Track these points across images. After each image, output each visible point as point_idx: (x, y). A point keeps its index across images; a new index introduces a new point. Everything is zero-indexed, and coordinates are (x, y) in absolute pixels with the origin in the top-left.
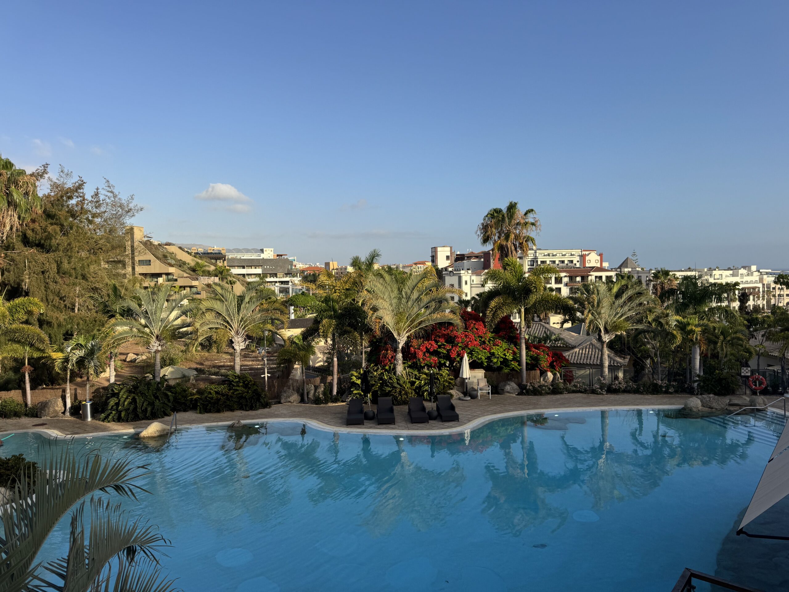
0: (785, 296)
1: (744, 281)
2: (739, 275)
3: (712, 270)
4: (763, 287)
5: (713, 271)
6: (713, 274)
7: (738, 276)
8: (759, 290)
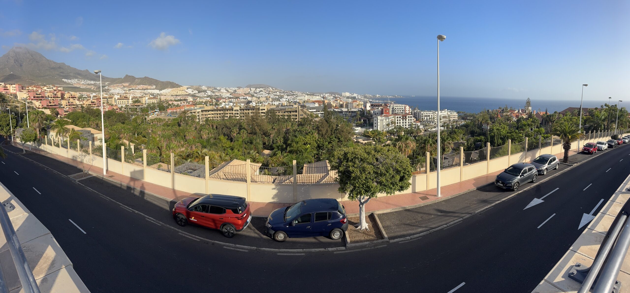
0: (453, 117)
1: (443, 114)
3: (435, 112)
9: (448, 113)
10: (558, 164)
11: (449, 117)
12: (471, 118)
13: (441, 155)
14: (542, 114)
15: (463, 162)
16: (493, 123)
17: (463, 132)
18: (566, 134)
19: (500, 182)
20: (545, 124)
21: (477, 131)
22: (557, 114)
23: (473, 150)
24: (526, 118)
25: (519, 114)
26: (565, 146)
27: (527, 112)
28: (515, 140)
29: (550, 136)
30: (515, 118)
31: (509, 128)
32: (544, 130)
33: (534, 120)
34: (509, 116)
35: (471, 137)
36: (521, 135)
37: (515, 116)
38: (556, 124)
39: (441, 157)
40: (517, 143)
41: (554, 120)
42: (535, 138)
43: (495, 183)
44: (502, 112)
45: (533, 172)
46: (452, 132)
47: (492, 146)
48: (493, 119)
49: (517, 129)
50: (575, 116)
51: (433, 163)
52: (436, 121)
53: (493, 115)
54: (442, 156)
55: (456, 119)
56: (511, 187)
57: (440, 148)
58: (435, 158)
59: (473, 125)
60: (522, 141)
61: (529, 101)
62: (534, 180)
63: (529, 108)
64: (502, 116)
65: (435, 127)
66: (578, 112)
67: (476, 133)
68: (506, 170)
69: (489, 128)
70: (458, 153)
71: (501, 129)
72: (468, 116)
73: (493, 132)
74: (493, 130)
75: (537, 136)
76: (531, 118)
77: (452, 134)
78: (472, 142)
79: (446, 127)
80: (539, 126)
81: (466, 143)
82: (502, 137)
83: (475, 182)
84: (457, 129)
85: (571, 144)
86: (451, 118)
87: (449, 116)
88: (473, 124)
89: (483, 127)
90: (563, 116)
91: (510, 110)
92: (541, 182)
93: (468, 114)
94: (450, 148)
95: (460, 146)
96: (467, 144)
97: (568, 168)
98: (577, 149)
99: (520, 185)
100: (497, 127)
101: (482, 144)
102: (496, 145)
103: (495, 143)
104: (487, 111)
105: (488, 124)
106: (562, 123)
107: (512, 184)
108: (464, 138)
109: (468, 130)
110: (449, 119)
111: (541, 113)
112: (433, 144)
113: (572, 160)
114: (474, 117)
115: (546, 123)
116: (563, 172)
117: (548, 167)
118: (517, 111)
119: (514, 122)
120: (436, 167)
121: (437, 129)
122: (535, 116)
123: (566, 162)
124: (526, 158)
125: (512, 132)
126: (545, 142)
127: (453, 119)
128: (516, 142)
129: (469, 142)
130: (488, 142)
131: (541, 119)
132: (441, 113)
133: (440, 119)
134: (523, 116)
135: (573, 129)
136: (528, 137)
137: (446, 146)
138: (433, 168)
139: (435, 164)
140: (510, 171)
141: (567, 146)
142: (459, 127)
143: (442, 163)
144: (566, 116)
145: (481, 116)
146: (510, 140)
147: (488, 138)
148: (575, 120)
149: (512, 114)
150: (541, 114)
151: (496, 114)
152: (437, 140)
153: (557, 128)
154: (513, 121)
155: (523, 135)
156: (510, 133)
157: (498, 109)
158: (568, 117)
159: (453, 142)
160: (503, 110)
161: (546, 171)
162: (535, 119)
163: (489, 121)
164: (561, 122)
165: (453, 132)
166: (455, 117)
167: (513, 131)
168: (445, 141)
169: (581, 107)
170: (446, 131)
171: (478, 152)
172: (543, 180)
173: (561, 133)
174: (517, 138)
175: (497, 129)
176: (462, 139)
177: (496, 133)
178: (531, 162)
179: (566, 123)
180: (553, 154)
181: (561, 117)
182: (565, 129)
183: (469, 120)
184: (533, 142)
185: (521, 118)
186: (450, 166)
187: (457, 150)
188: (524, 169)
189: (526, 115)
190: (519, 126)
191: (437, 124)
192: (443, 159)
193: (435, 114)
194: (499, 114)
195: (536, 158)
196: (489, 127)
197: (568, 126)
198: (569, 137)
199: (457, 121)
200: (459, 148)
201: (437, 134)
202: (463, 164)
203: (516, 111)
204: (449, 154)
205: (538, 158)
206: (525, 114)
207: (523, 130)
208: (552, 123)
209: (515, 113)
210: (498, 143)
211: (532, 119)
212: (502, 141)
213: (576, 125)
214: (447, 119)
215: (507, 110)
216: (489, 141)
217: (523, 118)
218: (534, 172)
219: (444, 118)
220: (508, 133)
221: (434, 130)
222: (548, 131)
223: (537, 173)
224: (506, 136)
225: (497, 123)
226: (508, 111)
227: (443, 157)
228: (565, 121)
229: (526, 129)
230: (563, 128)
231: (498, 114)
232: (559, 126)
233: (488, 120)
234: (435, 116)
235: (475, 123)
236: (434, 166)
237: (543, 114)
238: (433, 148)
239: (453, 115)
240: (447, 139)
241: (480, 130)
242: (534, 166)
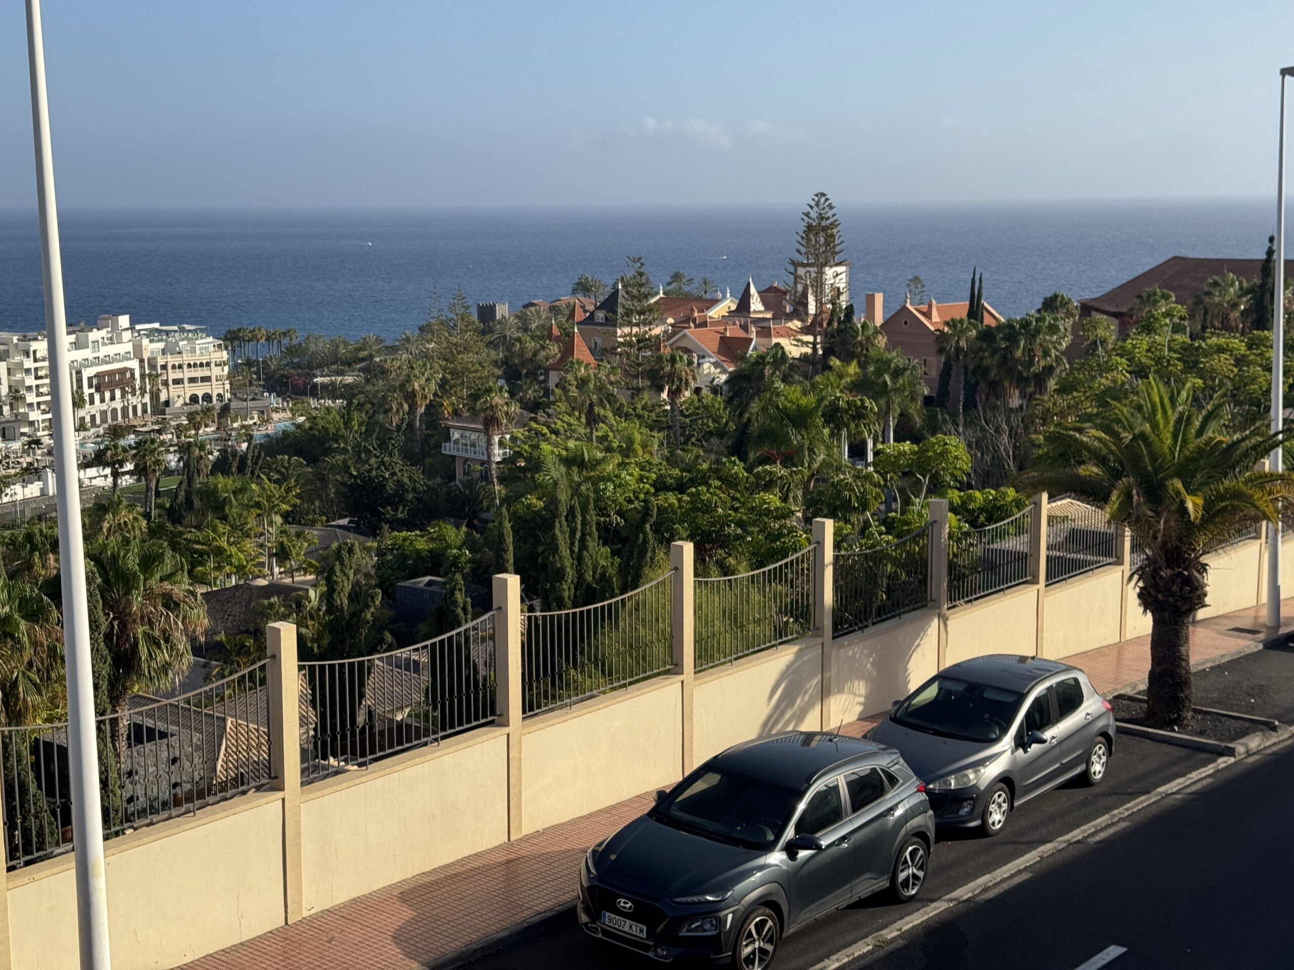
0: (186, 381)
1: (101, 356)
2: (90, 344)
3: (29, 340)
4: (142, 367)
5: (32, 343)
6: (32, 349)
7: (88, 347)
8: (133, 375)
9: (138, 348)
10: (1104, 734)
11: (153, 377)
12: (349, 379)
13: (100, 712)
14: (936, 317)
15: (303, 751)
16: (533, 407)
17: (283, 499)
18: (1162, 485)
19: (625, 904)
20: (970, 404)
21: (399, 483)
22: (1069, 314)
23: (382, 641)
24: (804, 358)
25: (745, 328)
26: (1156, 586)
27: (812, 309)
28: (724, 542)
29: (1019, 505)
30: (716, 365)
31: (671, 444)
32: (966, 457)
33: (879, 372)
34: (666, 351)
35: (352, 539)
36: (773, 499)
37: (715, 345)
38: (1062, 402)
39: (99, 724)
40: (743, 574)
41: (1040, 364)
42: (889, 526)
43: (584, 918)
44: (600, 315)
45: (892, 809)
46: (189, 502)
47: (537, 603)
48: (533, 374)
49: (739, 449)
50: (1227, 327)
51: (32, 788)
52: (35, 415)
53: (531, 345)
54: (108, 717)
55: (219, 388)
56: (715, 943)
57: (95, 650)
58: (48, 745)
59: (368, 434)
60: (784, 553)
61: (821, 217)
62: (902, 876)
63: (829, 272)
64: (602, 353)
65: (31, 473)
66: (1243, 292)
67: (398, 499)
68: (664, 798)
69: (498, 454)
70: (252, 674)
71: (599, 455)
72: (320, 366)
73: (536, 487)
74: (535, 464)
75: (907, 502)
76: (847, 358)
77: (190, 519)
78: (367, 575)
79: (129, 466)
80: (918, 421)
81: (315, 585)
82: (616, 519)
83: (408, 913)
84: (226, 472)
85: (1204, 568)
86: (174, 391)
87: (153, 366)
88: (370, 427)
89: (448, 449)
90: (1123, 335)
91: (673, 301)
92: (964, 892)
93: (320, 346)
94: (183, 644)
95: (268, 614)
96: (328, 597)
97: (1195, 775)
98: (1258, 606)
99: (790, 930)
100: (571, 444)
101: (452, 591)
102: (567, 591)
103: (560, 575)
104: (475, 317)
105: (491, 422)
106: (1116, 393)
107: (721, 922)
108: (300, 550)
109: (323, 479)
110: (155, 396)
111: (928, 315)
112: (23, 625)
113: (1214, 703)
114: (373, 372)
115: (980, 398)
116: (1155, 810)
117: (1014, 762)
118: (728, 304)
119: (705, 392)
120: (67, 820)
121: (52, 490)
122: (882, 341)
123: (1168, 724)
124: (824, 693)
125: (693, 482)
126: (978, 551)
127: (189, 390)
128: (732, 561)
129: (338, 576)
130: (506, 571)
131: (936, 364)
132: (77, 345)
133: (78, 403)
134: (784, 342)
135: (1218, 434)
136: (832, 515)
137: (140, 630)
138: (40, 834)
139: (50, 793)
140: (698, 804)
141: (1172, 579)
142: (244, 457)
143: (113, 775)
144: (1148, 328)
145: (426, 355)
146: (688, 549)
147: (501, 535)
148: (1223, 364)
149: (691, 332)
150: (935, 322)
151: (550, 336)
152: (58, 578)
153: (1080, 431)
154: (698, 391)
155: (785, 499)
156: (681, 487)
157: (566, 299)
158: (1163, 338)
159: (201, 590)
160: (610, 304)
161: (1000, 797)
162: (883, 365)
163: (499, 399)
164: (1104, 381)
165: (197, 503)
166: (205, 372)
167: (705, 466)
168: (127, 581)
169: (1270, 252)
170: (136, 497)
171: (425, 659)
172: (985, 879)
173: (1116, 475)
174: (740, 524)
175: (573, 461)
176: (282, 555)
177: (563, 496)
178: (869, 726)
179: (1157, 390)
180: (1050, 653)
181: (1103, 342)
182: (1143, 436)
183: (331, 391)
184: (877, 558)
185: (761, 360)
186: (189, 799)
187: (242, 650)
188: (818, 786)
189: (806, 330)
190: (754, 428)
191: (47, 441)
192: (122, 744)
193: (29, 363)
194: (578, 339)
195: (913, 687)
196: (501, 444)
197: (1173, 418)
198: (1190, 506)
199: (225, 410)
200: (258, 634)
201: (58, 532)
202: (303, 771)
203: (714, 302)
204: (172, 694)
205: (932, 692)
206: (796, 324)
207: (789, 460)
208: (1031, 389)
209: (716, 323)
210: (589, 577)
211: (853, 368)
212: (613, 553)
213: (1238, 403)
214: (133, 400)
215: (647, 296)
216: (510, 556)
217: (779, 356)
218: (899, 812)
219: (112, 388)
220: (660, 486)
221: (25, 502)
222: (998, 462)
223: (926, 820)
224: (646, 513)
225: (563, 406)
226: (650, 309)
227: (124, 723)
228: (1141, 372)
229: (811, 450)
230: (1131, 427)
231: (571, 336)
232: (1089, 418)
233: (489, 391)
234: (30, 381)
235: (380, 417)
236: (46, 816)
237: (952, 324)
238: (27, 655)
239: (187, 358)
240: (148, 562)
241: (429, 473)
242: (896, 756)
